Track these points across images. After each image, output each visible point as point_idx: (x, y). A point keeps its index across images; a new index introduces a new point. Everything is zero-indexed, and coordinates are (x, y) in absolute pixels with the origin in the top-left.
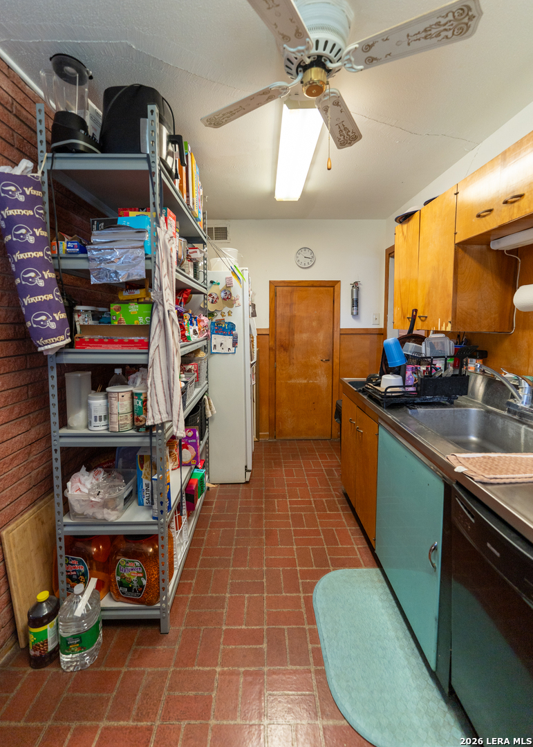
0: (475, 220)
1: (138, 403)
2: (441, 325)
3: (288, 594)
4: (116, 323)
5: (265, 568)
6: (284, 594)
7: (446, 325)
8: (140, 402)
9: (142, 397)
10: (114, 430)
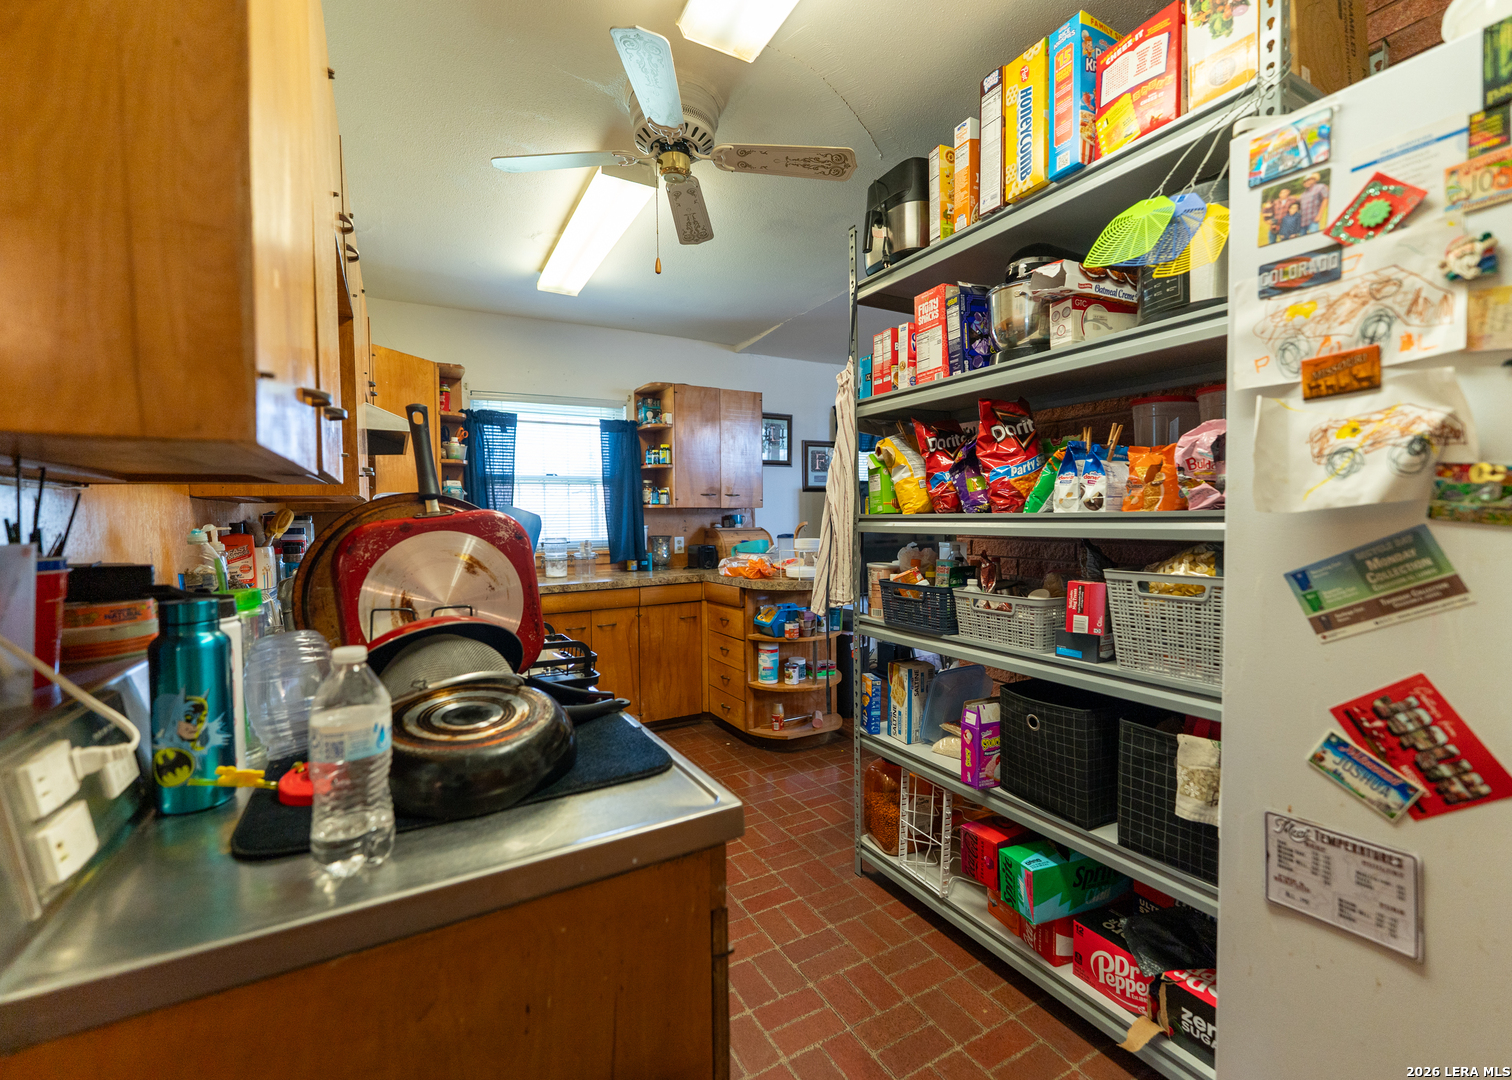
3: (742, 961)
5: (810, 985)
6: (749, 959)
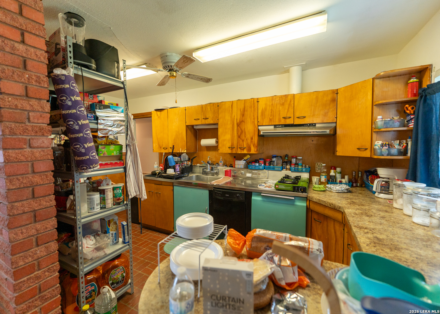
0: (193, 120)
1: (119, 191)
2: (182, 151)
4: (102, 155)
7: (184, 151)
8: (121, 191)
9: (121, 188)
10: (109, 207)
